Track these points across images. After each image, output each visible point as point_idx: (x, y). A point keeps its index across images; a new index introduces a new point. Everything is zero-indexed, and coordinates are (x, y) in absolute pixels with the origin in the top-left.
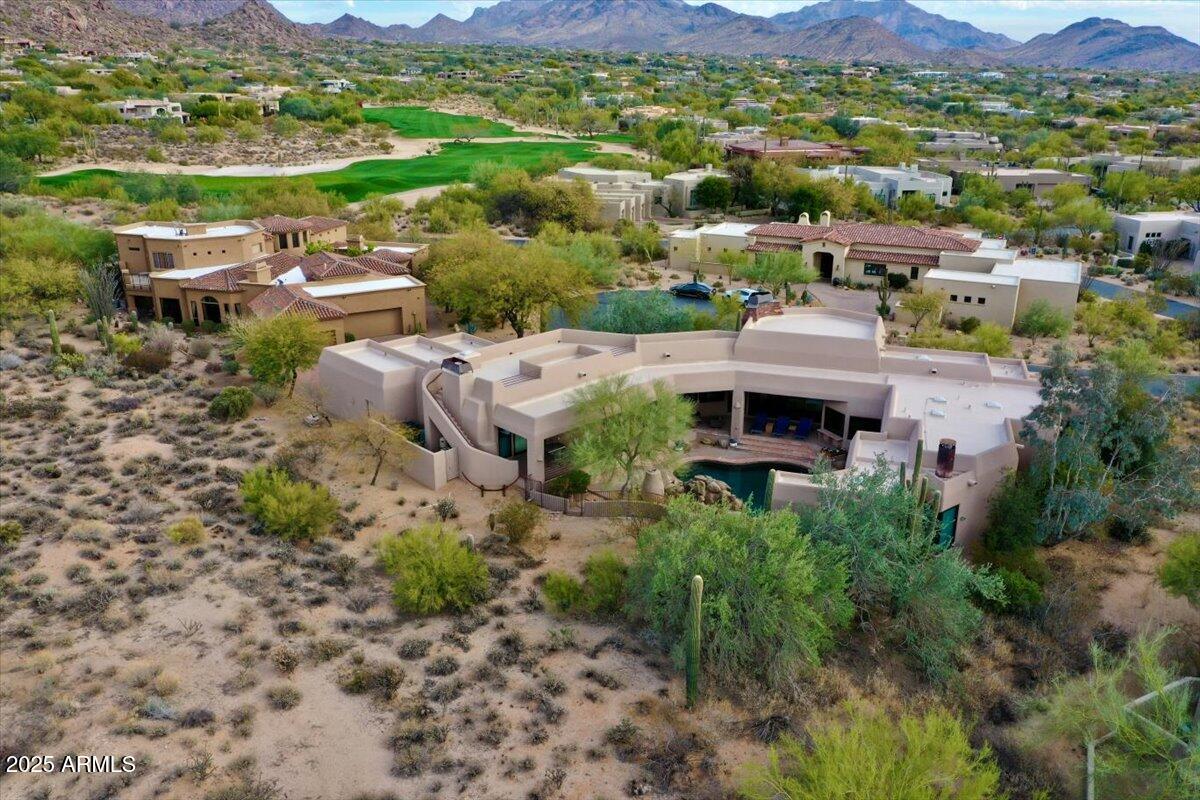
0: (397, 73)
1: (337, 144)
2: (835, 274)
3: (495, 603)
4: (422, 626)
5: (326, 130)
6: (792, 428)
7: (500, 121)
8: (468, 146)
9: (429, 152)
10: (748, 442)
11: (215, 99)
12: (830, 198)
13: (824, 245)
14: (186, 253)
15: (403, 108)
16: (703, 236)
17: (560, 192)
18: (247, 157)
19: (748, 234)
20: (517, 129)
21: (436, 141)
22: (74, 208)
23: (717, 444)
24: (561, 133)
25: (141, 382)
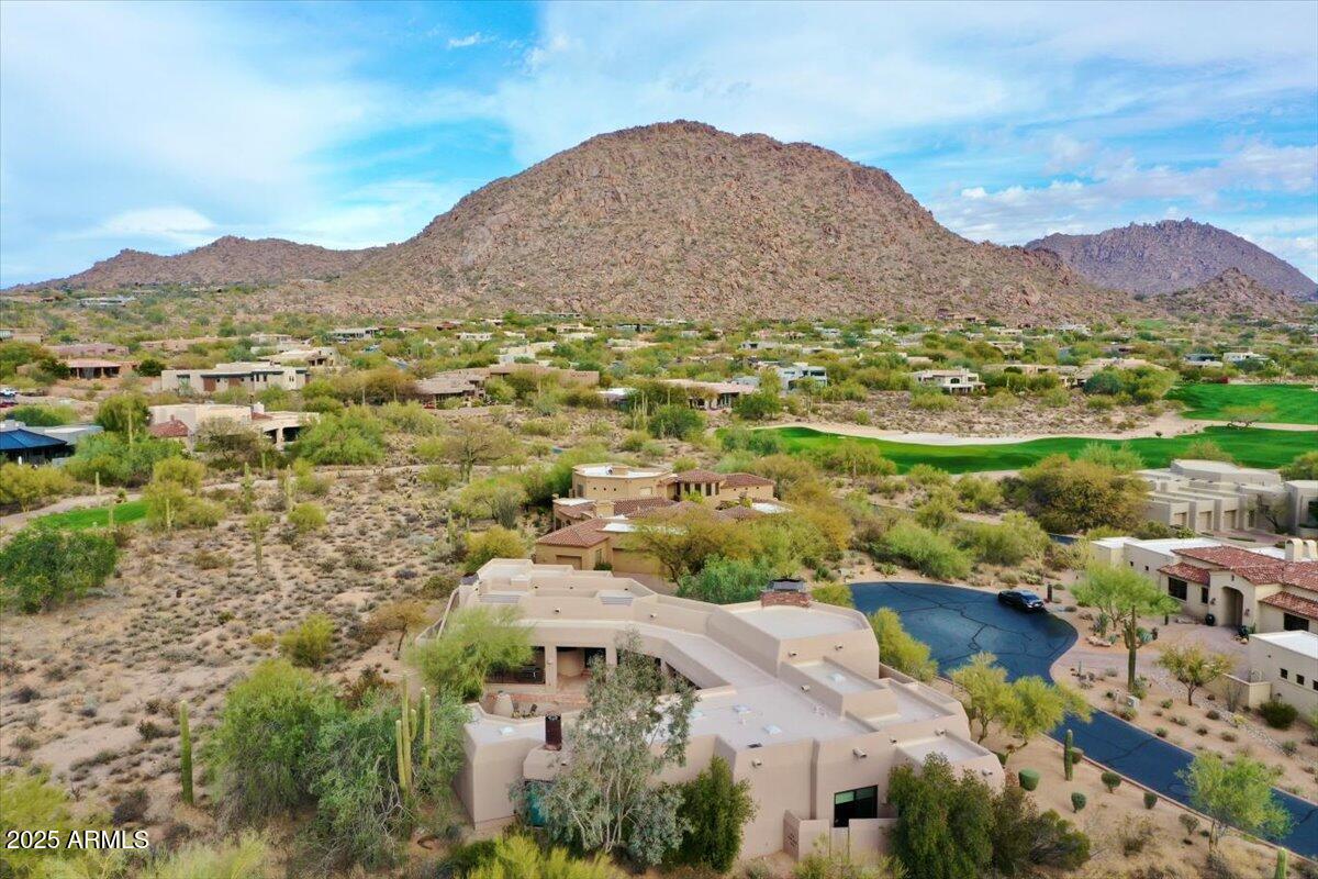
8: (1244, 431)
13: (1233, 578)
16: (1126, 548)
19: (1174, 552)
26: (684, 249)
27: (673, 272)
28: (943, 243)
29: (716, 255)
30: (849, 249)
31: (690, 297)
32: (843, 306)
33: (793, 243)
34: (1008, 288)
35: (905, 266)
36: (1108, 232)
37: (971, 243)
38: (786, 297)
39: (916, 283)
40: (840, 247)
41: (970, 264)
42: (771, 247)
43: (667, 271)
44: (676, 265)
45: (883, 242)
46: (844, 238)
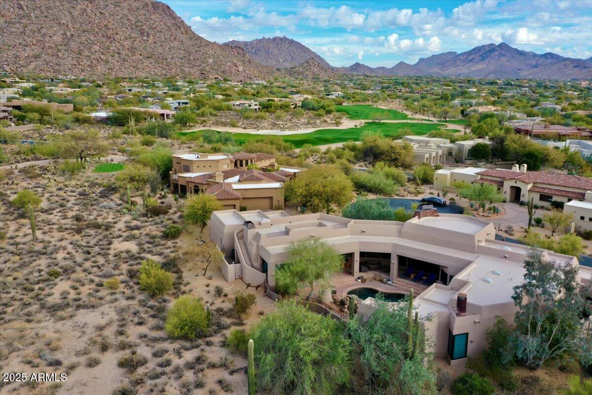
0: (369, 89)
1: (318, 121)
2: (522, 199)
3: (208, 339)
4: (172, 343)
5: (316, 115)
6: (424, 278)
7: (405, 112)
8: (379, 124)
9: (356, 126)
10: (398, 282)
11: (274, 101)
12: (548, 158)
13: (516, 182)
14: (195, 166)
15: (362, 105)
16: (452, 174)
17: (392, 147)
18: (274, 126)
19: (477, 174)
20: (410, 116)
21: (364, 121)
22: (185, 145)
23: (381, 281)
24: (431, 119)
25: (151, 219)
26: (67, 40)
27: (62, 51)
28: (198, 42)
29: (86, 43)
30: (155, 43)
31: (75, 65)
32: (156, 71)
33: (126, 39)
34: (229, 64)
35: (182, 52)
36: (254, 40)
37: (210, 42)
38: (127, 66)
39: (189, 60)
40: (150, 41)
41: (211, 52)
42: (115, 40)
43: (59, 50)
44: (64, 47)
45: (170, 40)
46: (151, 37)
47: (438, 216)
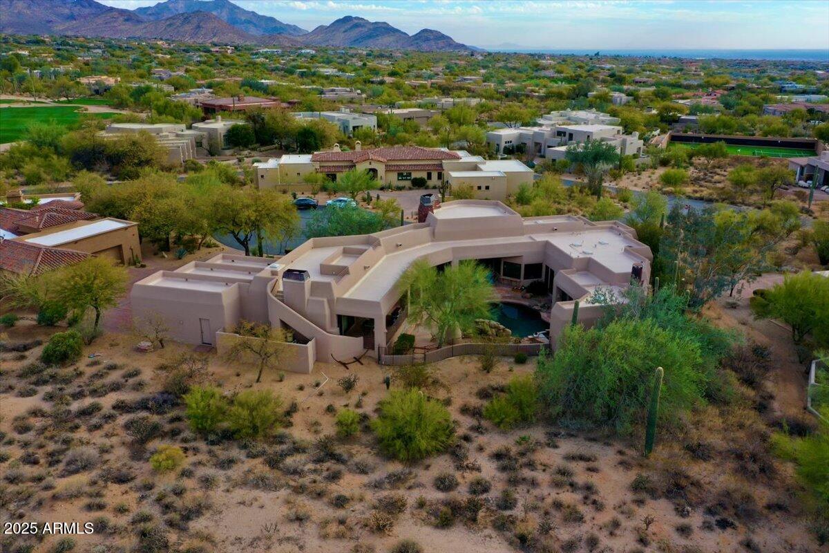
13: (370, 163)
16: (281, 165)
19: (313, 161)
47: (440, 207)
